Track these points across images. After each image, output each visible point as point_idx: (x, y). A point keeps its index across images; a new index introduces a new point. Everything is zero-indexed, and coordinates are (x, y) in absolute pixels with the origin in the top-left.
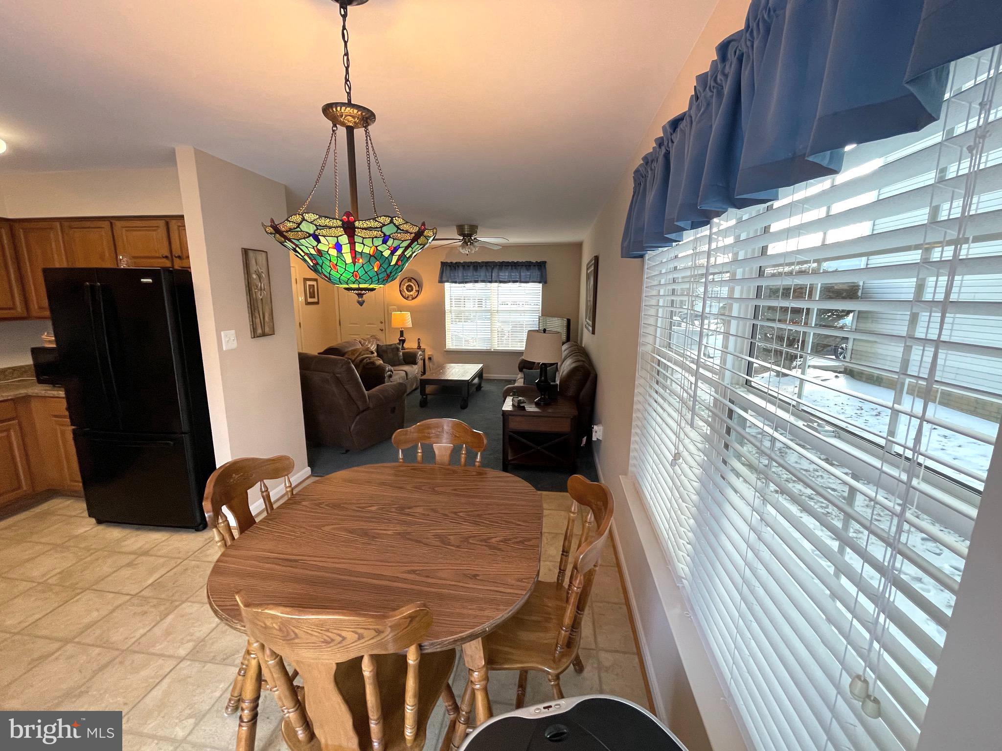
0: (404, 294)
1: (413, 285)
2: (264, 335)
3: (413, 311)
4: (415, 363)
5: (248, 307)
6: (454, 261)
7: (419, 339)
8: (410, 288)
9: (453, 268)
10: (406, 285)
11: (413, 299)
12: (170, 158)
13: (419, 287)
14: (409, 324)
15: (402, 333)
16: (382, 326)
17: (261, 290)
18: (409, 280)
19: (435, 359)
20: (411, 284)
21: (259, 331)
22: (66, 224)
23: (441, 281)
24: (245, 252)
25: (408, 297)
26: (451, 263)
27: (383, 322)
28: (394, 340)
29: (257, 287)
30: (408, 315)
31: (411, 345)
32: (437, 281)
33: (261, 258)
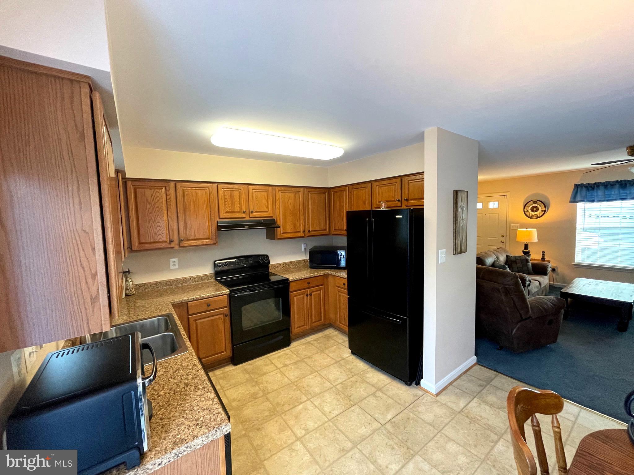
0: (528, 214)
1: (538, 206)
2: (461, 252)
3: (539, 228)
4: (545, 274)
5: (454, 232)
6: (593, 182)
7: (544, 252)
8: (534, 209)
9: (590, 189)
10: (531, 206)
11: (538, 217)
12: (421, 138)
13: (545, 207)
14: (535, 239)
15: (526, 246)
16: (503, 239)
17: (462, 219)
18: (535, 202)
19: (559, 270)
20: (536, 205)
21: (459, 250)
22: (351, 187)
23: (574, 200)
24: (456, 193)
25: (532, 217)
26: (589, 184)
27: (505, 236)
28: (518, 252)
29: (461, 217)
30: (534, 231)
31: (535, 256)
32: (569, 200)
33: (464, 195)
